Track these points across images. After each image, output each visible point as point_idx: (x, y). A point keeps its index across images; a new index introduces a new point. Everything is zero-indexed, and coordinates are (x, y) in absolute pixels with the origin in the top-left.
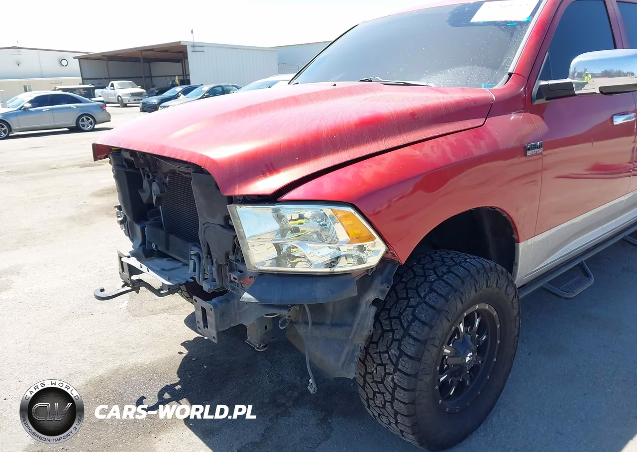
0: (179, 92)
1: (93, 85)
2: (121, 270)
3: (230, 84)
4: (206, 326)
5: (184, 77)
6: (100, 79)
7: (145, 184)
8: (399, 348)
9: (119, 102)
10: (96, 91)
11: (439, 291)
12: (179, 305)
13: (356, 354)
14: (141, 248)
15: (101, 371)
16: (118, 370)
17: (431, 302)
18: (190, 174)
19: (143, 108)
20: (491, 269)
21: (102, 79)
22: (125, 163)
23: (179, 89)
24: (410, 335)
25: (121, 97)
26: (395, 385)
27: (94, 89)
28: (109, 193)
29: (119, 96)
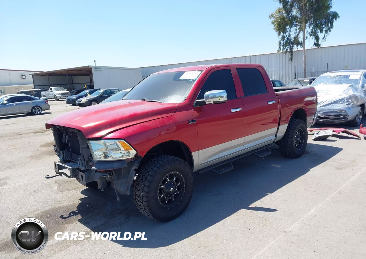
0: (87, 93)
1: (40, 89)
2: (55, 168)
3: (115, 89)
4: (83, 181)
5: (91, 84)
6: (44, 85)
7: (64, 136)
8: (144, 184)
9: (54, 98)
10: (42, 93)
11: (157, 166)
12: (79, 187)
13: (130, 186)
14: (63, 159)
15: (47, 209)
16: (53, 208)
17: (154, 170)
18: (77, 132)
19: (68, 102)
20: (177, 160)
21: (46, 85)
22: (57, 130)
23: (87, 91)
24: (147, 180)
25: (56, 96)
26: (143, 196)
27: (41, 91)
28: (49, 145)
29: (55, 95)
